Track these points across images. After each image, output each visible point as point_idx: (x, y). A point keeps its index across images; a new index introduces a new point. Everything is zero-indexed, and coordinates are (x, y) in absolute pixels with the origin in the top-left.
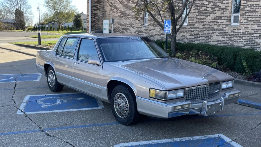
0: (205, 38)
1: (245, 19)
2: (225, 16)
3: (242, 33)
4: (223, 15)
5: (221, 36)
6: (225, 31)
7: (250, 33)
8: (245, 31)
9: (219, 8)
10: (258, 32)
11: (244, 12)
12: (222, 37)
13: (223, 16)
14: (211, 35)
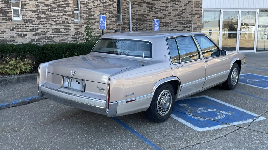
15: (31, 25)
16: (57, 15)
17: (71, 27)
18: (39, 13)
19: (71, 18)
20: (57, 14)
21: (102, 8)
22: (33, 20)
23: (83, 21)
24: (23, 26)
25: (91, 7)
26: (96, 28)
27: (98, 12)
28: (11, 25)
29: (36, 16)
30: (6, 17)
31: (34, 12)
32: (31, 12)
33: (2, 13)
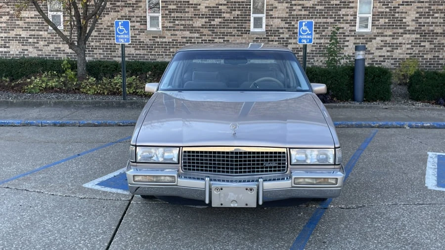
0: (103, 51)
1: (169, 22)
2: (137, 17)
3: (169, 42)
4: (132, 14)
5: (134, 47)
6: (140, 40)
7: (180, 43)
8: (172, 40)
9: (125, 4)
10: (191, 40)
11: (167, 12)
12: (135, 49)
13: (134, 17)
14: (115, 47)
15: (276, 38)
16: (323, 23)
17: (348, 41)
18: (292, 20)
19: (350, 26)
20: (325, 20)
21: (427, 5)
22: (281, 31)
23: (375, 31)
24: (264, 41)
25: (399, 5)
26: (405, 44)
27: (415, 12)
28: (247, 39)
29: (287, 25)
30: (241, 28)
31: (283, 19)
32: (280, 20)
33: (237, 23)
